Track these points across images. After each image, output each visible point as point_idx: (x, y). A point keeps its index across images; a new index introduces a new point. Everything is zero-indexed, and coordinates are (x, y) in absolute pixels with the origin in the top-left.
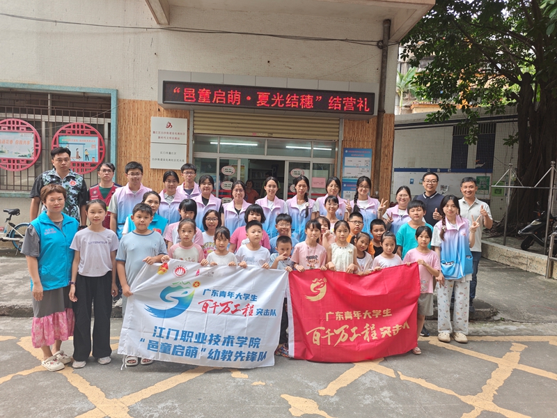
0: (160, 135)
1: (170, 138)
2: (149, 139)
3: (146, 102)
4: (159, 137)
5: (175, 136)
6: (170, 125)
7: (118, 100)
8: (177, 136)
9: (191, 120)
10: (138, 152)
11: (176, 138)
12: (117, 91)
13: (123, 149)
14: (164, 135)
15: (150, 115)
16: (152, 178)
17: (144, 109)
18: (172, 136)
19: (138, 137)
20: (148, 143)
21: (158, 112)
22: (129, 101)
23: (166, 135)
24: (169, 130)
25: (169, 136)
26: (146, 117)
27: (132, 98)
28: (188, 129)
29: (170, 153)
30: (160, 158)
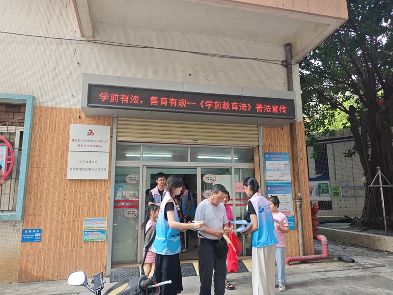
0: (81, 143)
1: (91, 146)
2: (67, 148)
3: (65, 110)
4: (79, 146)
5: (96, 144)
6: (91, 133)
7: (34, 107)
8: (99, 144)
9: (115, 127)
10: (53, 162)
11: (97, 146)
12: (34, 98)
13: (36, 159)
14: (84, 143)
15: (70, 123)
16: (68, 190)
17: (63, 117)
18: (93, 144)
19: (55, 145)
20: (65, 152)
21: (78, 120)
22: (47, 108)
23: (87, 143)
24: (90, 137)
25: (90, 143)
26: (65, 125)
27: (51, 105)
28: (111, 136)
29: (90, 162)
30: (79, 168)
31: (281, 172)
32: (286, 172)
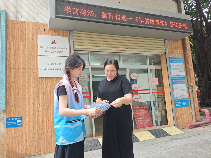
0: (47, 50)
1: (55, 52)
2: (37, 53)
3: (33, 23)
4: (46, 51)
5: (59, 50)
6: (54, 42)
7: (7, 21)
8: (61, 50)
9: (71, 38)
10: (27, 64)
11: (60, 52)
12: (6, 13)
13: (12, 62)
14: (49, 50)
15: (37, 34)
16: (40, 85)
17: (31, 29)
18: (57, 50)
19: (27, 51)
20: (36, 56)
21: (43, 32)
22: (18, 22)
23: (52, 50)
24: (54, 45)
25: (54, 50)
26: (33, 35)
27: (20, 19)
28: (70, 45)
29: (56, 64)
30: (47, 68)
31: (179, 70)
32: (182, 70)
